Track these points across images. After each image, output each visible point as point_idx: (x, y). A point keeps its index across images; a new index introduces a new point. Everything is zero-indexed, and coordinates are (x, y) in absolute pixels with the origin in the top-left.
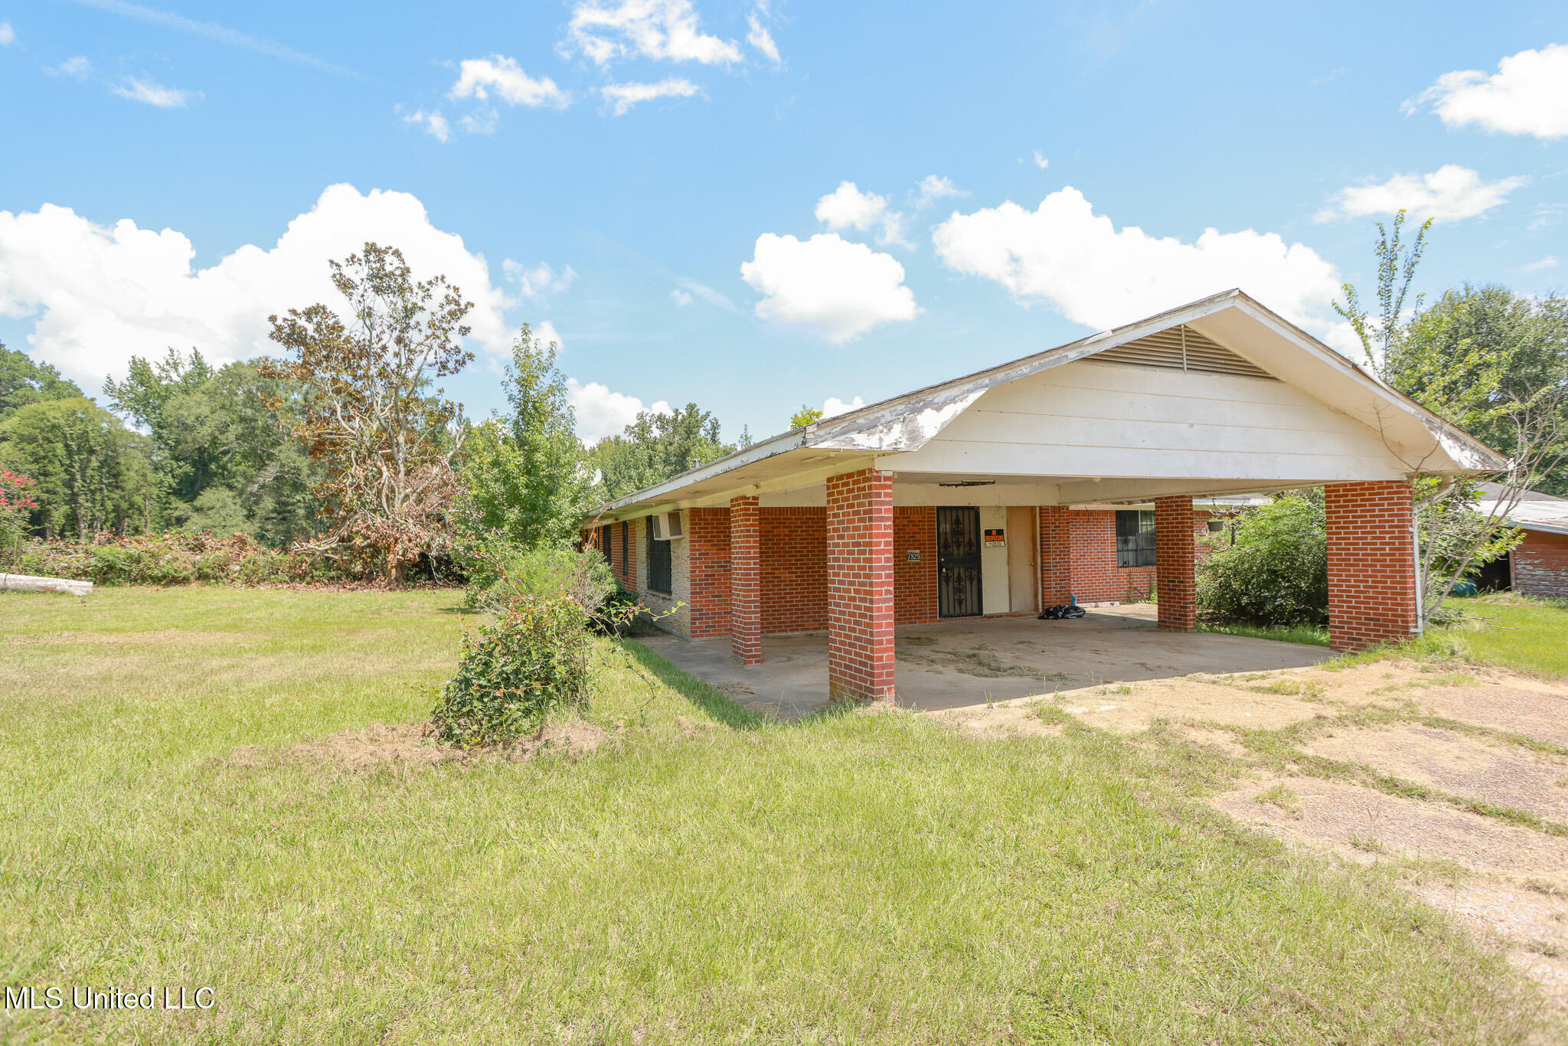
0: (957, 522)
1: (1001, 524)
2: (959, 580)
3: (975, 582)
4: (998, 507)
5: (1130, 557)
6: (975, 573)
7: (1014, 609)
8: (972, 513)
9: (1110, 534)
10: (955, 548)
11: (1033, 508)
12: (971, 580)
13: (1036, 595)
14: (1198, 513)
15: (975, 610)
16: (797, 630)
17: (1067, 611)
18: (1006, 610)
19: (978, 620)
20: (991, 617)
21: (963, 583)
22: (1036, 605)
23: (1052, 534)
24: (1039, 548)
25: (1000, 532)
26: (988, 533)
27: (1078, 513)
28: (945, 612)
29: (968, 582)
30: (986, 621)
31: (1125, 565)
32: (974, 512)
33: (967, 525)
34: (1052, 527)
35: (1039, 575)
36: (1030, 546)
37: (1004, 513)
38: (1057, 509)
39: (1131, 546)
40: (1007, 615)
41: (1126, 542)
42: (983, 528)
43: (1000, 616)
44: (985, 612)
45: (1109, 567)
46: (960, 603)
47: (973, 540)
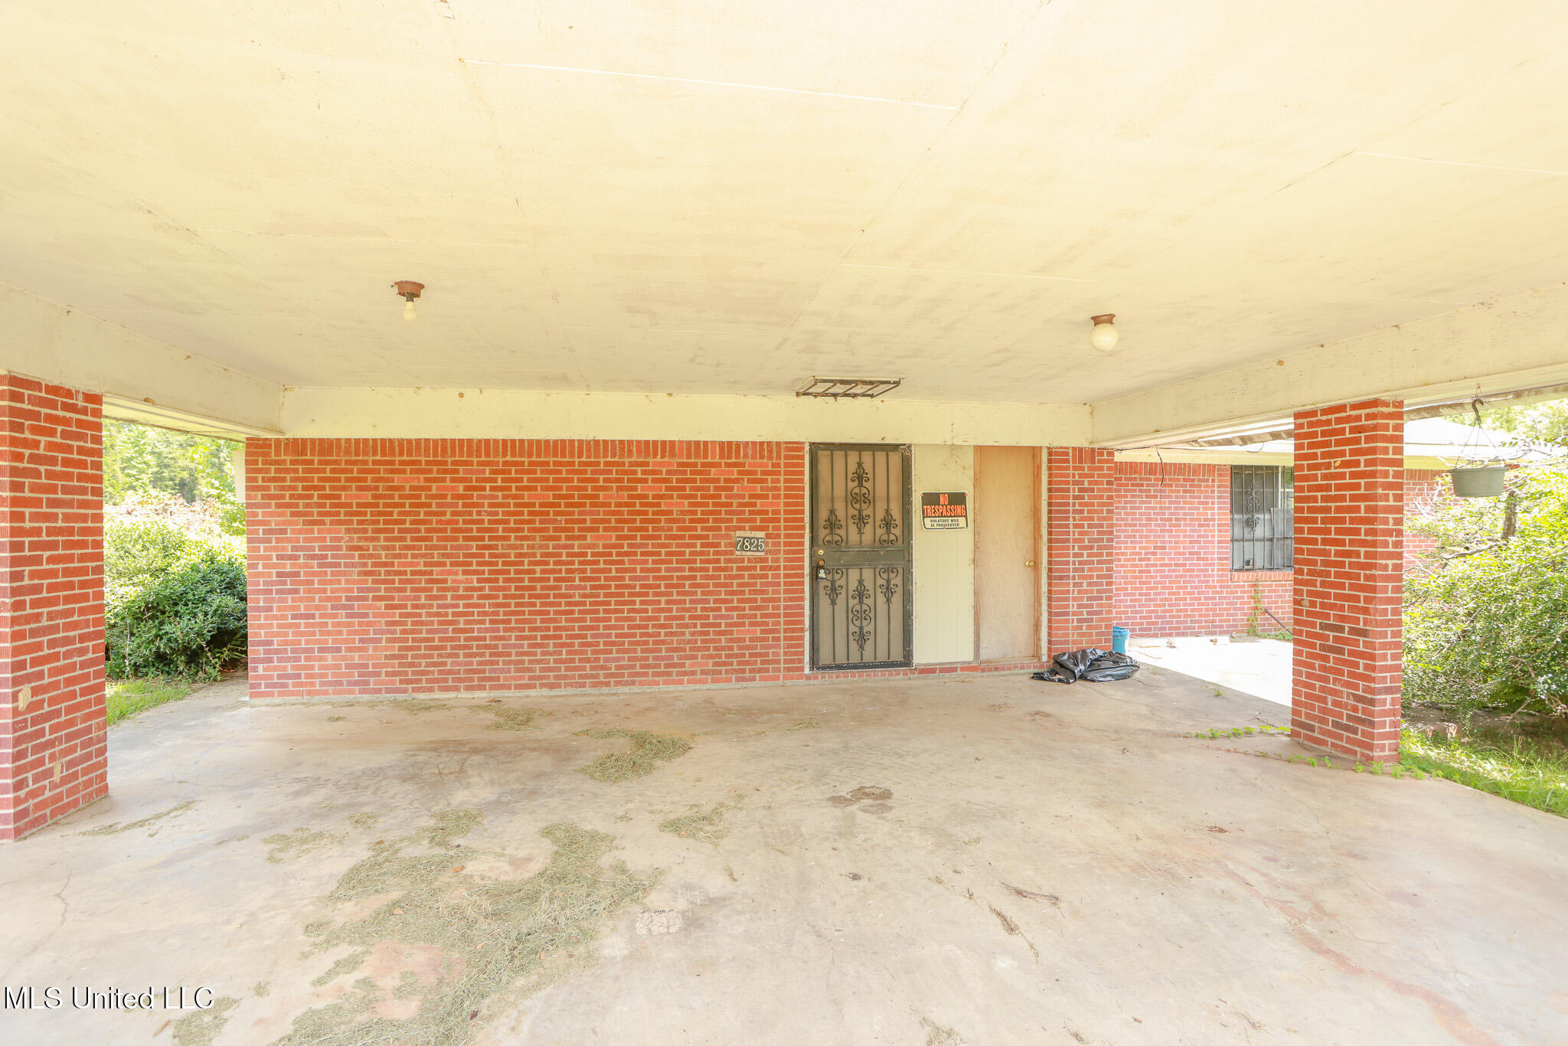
0: (860, 477)
1: (962, 483)
2: (861, 594)
3: (897, 599)
4: (953, 448)
5: (1259, 553)
6: (897, 580)
7: (985, 654)
8: (895, 459)
9: (1217, 507)
10: (853, 529)
11: (1035, 451)
12: (888, 591)
13: (1037, 627)
14: (1413, 474)
15: (897, 655)
16: (482, 688)
17: (1095, 664)
18: (967, 655)
19: (898, 679)
20: (928, 670)
21: (869, 602)
22: (1037, 646)
23: (1073, 505)
24: (1044, 531)
25: (958, 499)
26: (931, 499)
27: (1133, 467)
28: (825, 658)
29: (881, 599)
30: (917, 681)
31: (1248, 565)
32: (901, 455)
33: (883, 480)
34: (1074, 490)
35: (1044, 588)
36: (1028, 528)
37: (969, 458)
38: (1090, 456)
39: (1259, 532)
40: (968, 667)
41: (1250, 524)
42: (919, 488)
43: (949, 669)
44: (920, 658)
45: (1215, 571)
46: (862, 638)
47: (896, 513)
